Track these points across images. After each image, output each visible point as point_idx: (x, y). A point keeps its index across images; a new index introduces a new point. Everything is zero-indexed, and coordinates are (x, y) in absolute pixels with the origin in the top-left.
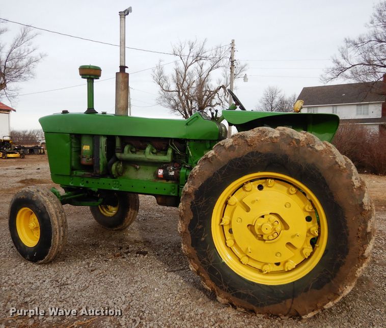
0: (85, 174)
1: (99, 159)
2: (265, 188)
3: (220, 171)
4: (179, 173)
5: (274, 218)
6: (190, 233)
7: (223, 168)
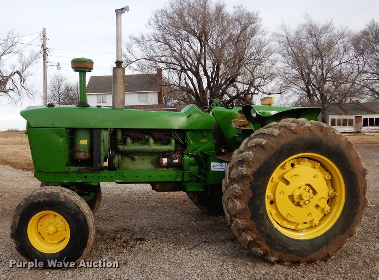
0: (80, 169)
1: (101, 153)
2: (297, 166)
3: (274, 155)
4: (182, 160)
5: (308, 188)
6: (250, 209)
7: (277, 152)
